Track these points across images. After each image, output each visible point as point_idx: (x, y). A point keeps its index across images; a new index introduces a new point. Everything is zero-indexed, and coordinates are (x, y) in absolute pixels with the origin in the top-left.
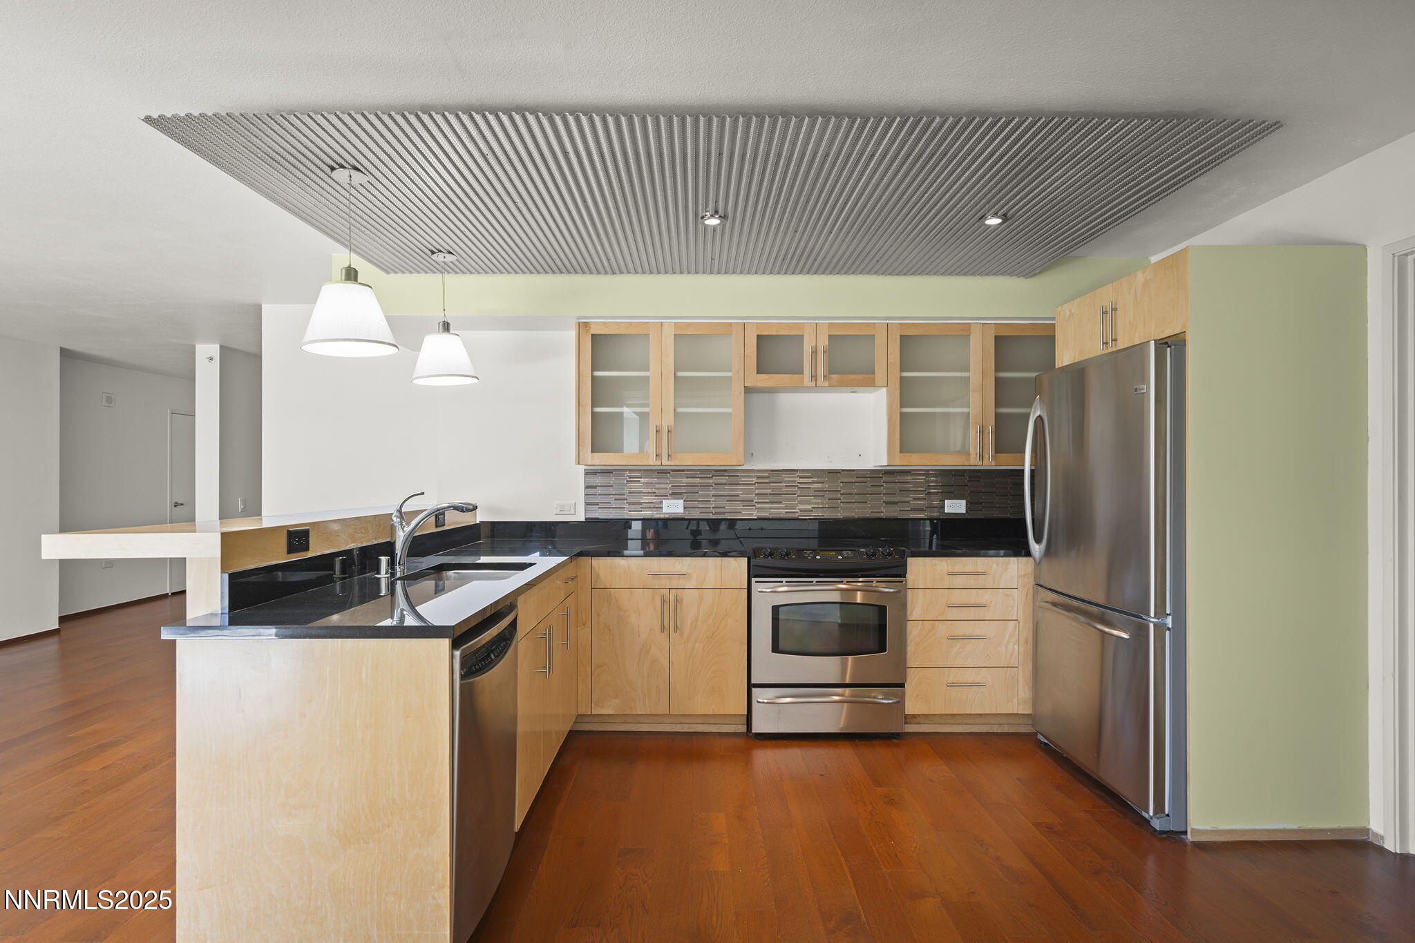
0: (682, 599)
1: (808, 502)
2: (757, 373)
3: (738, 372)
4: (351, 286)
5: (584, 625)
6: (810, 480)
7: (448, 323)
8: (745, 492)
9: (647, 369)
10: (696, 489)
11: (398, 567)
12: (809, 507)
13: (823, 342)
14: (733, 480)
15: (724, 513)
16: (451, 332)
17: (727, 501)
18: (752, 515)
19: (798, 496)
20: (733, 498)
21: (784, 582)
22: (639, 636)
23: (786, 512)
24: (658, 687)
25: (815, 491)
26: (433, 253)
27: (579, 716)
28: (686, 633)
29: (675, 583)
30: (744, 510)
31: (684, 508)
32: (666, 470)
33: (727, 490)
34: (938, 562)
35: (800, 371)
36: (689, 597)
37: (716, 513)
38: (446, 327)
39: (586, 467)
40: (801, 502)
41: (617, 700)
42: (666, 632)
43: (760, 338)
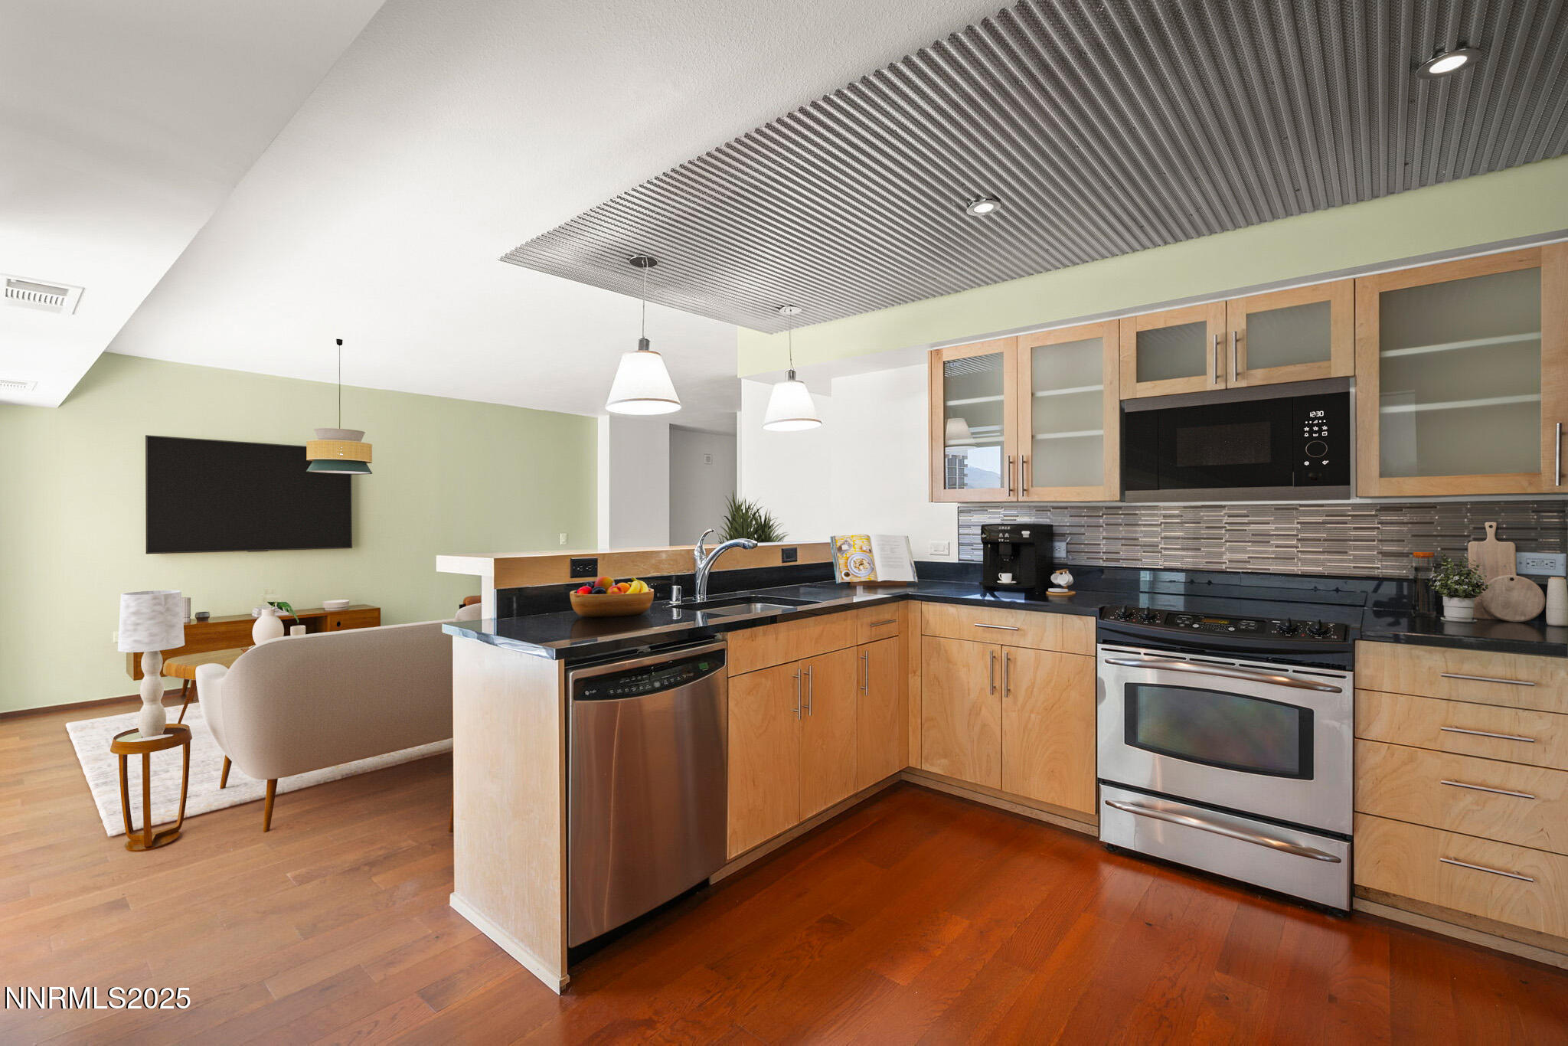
0: (1015, 659)
1: (1244, 551)
2: (1138, 381)
3: (1111, 383)
4: (644, 355)
5: (915, 673)
6: (1245, 520)
7: (793, 372)
8: (1146, 534)
9: (1001, 393)
10: (1082, 530)
11: (698, 595)
12: (1245, 557)
13: (1238, 324)
14: (1131, 520)
15: (1118, 560)
16: (797, 379)
17: (1122, 545)
18: (1158, 564)
19: (1226, 541)
20: (1131, 542)
21: (1142, 654)
22: (969, 695)
23: (1207, 562)
24: (988, 755)
25: (1253, 535)
26: (779, 309)
27: (909, 770)
28: (1021, 699)
29: (1008, 639)
30: (1146, 557)
31: (1067, 552)
32: (1047, 507)
33: (1122, 532)
34: (1422, 653)
35: (1202, 372)
36: (1024, 658)
37: (1107, 560)
38: (792, 375)
39: (959, 505)
40: (1232, 550)
41: (946, 761)
42: (997, 695)
43: (1140, 336)
